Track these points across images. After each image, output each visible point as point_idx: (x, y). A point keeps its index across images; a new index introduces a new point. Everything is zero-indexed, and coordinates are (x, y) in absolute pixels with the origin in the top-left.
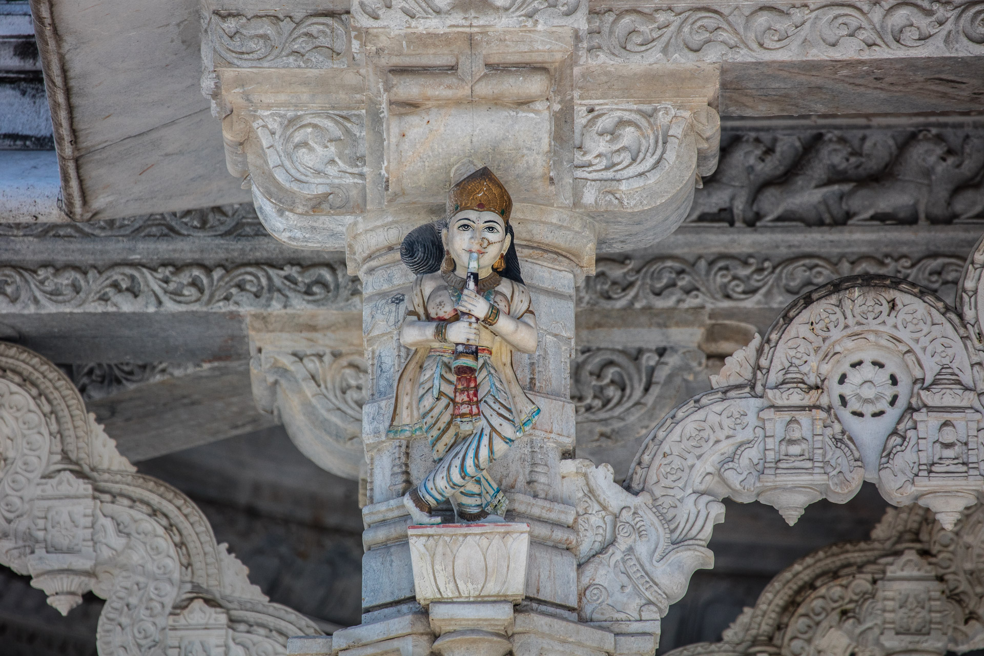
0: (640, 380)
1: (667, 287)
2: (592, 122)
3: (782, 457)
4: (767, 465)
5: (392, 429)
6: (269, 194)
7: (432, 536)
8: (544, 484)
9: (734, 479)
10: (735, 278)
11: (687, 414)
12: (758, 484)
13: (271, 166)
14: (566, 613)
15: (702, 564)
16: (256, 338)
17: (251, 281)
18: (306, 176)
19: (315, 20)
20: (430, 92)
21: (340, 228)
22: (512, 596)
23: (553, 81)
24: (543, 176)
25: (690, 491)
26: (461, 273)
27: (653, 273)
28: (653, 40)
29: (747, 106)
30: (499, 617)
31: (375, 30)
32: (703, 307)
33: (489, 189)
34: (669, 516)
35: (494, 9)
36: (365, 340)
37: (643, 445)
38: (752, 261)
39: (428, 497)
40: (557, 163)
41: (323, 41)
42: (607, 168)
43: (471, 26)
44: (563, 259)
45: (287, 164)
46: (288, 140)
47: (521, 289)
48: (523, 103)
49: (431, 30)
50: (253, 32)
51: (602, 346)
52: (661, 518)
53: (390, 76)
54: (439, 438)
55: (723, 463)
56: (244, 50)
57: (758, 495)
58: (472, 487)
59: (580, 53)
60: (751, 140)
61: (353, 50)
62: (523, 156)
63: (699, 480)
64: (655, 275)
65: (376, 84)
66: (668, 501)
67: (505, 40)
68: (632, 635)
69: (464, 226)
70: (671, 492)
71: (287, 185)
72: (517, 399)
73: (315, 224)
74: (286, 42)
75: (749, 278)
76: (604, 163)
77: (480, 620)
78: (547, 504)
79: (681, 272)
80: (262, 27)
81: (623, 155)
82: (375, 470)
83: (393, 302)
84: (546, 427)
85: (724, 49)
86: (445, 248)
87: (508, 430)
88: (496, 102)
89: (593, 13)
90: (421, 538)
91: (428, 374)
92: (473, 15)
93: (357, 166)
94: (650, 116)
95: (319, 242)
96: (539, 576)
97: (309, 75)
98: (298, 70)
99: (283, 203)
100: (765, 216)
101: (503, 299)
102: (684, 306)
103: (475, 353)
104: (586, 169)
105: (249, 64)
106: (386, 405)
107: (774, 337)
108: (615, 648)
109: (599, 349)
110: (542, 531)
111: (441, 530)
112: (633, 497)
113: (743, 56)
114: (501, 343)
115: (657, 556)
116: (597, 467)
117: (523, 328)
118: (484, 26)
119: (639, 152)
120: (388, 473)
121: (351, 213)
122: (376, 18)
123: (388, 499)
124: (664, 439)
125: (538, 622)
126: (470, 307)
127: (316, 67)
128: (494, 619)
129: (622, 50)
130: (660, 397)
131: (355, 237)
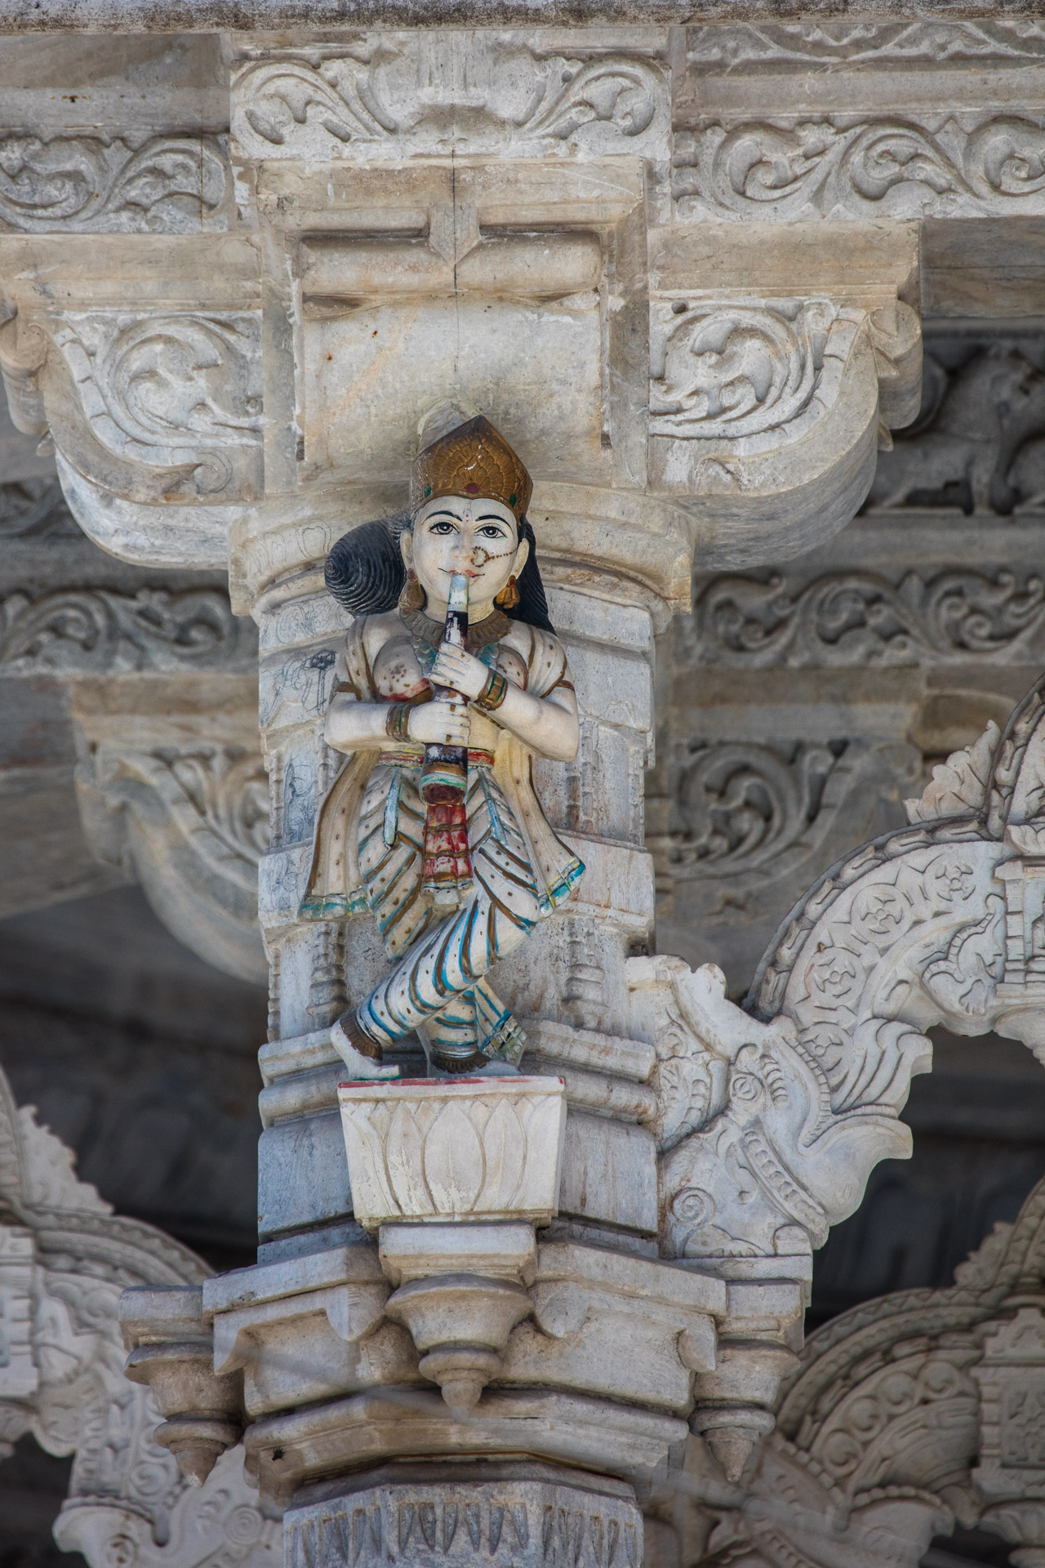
0: (800, 800)
1: (849, 627)
2: (683, 330)
3: (1038, 951)
4: (1010, 966)
5: (311, 904)
6: (84, 467)
7: (383, 1100)
8: (595, 1003)
9: (949, 993)
10: (974, 610)
11: (861, 870)
12: (994, 1002)
13: (88, 415)
14: (637, 1243)
15: (890, 1151)
16: (87, 727)
17: (76, 620)
18: (153, 433)
19: (169, 144)
20: (378, 278)
21: (218, 529)
22: (532, 1212)
23: (606, 257)
24: (588, 433)
25: (868, 1014)
26: (436, 612)
27: (822, 602)
28: (796, 179)
29: (976, 300)
30: (509, 1252)
31: (276, 164)
32: (915, 665)
33: (487, 457)
34: (829, 1061)
35: (495, 123)
36: (263, 735)
37: (781, 929)
38: (1005, 578)
39: (375, 1029)
40: (618, 407)
41: (183, 183)
42: (710, 416)
43: (453, 155)
44: (630, 585)
45: (118, 410)
46: (118, 366)
47: (549, 641)
48: (551, 298)
49: (379, 164)
50: (53, 167)
51: (728, 737)
52: (813, 1065)
53: (304, 248)
54: (395, 919)
55: (930, 961)
56: (37, 199)
57: (995, 1020)
58: (458, 1010)
59: (659, 204)
60: (1004, 354)
61: (238, 200)
62: (551, 396)
63: (883, 993)
64: (826, 606)
65: (279, 261)
66: (825, 1034)
67: (517, 181)
68: (760, 1282)
69: (441, 525)
70: (832, 1017)
71: (117, 451)
72: (541, 847)
73: (170, 522)
74: (115, 185)
75: (1000, 610)
76: (705, 406)
77: (473, 1256)
78: (600, 1040)
79: (874, 600)
80: (70, 157)
81: (741, 391)
82: (282, 977)
83: (313, 666)
84: (598, 897)
85: (927, 194)
86: (407, 566)
87: (523, 904)
88: (501, 296)
89: (681, 128)
90: (364, 1105)
91: (375, 800)
92: (458, 134)
93: (247, 413)
94: (792, 319)
95: (180, 554)
96: (586, 1173)
97: (159, 245)
98: (136, 237)
99: (110, 483)
100: (1030, 495)
101: (514, 661)
102: (882, 662)
103: (460, 759)
104: (672, 417)
105: (47, 226)
106: (300, 856)
107: (1023, 727)
108: (728, 1307)
109: (722, 744)
110: (590, 1090)
111: (400, 1090)
112: (762, 1026)
113: (962, 208)
114: (510, 741)
115: (805, 1135)
116: (693, 971)
117: (550, 714)
118: (477, 155)
119: (770, 386)
120: (306, 983)
121: (238, 500)
122: (277, 141)
123: (305, 1032)
124: (820, 917)
125: (585, 1259)
126: (452, 676)
127: (171, 232)
128: (497, 1256)
129: (738, 198)
130: (836, 831)
131: (244, 546)
